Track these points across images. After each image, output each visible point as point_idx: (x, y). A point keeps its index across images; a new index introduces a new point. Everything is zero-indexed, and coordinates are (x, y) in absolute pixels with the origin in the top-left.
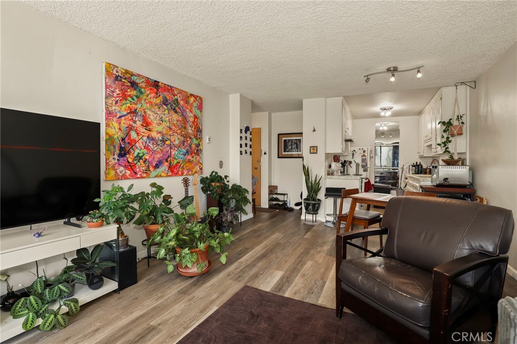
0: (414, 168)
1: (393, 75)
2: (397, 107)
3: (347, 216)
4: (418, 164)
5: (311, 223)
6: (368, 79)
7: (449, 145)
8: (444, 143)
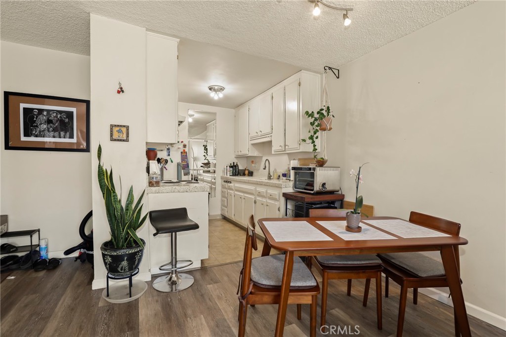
0: (231, 169)
1: (317, 5)
4: (235, 164)
7: (317, 142)
8: (311, 138)
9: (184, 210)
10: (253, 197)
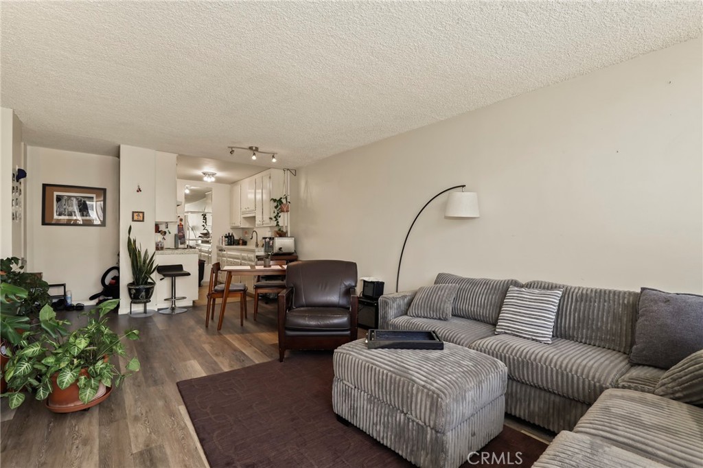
0: (227, 239)
1: (254, 154)
2: (220, 174)
3: (223, 291)
4: (231, 235)
5: (144, 315)
6: (233, 151)
7: (279, 220)
8: (275, 217)
9: (181, 266)
10: (239, 261)
